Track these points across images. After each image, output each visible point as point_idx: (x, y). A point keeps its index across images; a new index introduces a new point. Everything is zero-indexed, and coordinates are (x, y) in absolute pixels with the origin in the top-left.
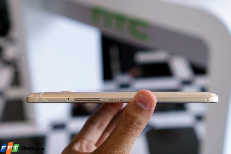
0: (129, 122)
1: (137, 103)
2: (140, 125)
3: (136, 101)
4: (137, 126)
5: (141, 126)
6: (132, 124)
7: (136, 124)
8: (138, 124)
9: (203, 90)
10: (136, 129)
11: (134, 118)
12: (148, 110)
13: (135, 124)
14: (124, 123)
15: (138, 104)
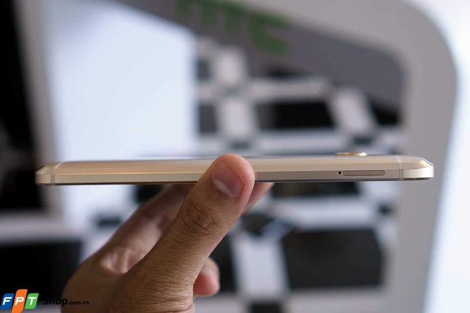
0: (194, 221)
1: (214, 180)
2: (217, 228)
3: (213, 177)
4: (209, 229)
5: (217, 230)
6: (198, 225)
7: (207, 225)
8: (211, 225)
9: (394, 152)
10: (207, 235)
11: (203, 213)
12: (237, 196)
13: (205, 225)
14: (183, 221)
15: (215, 183)
